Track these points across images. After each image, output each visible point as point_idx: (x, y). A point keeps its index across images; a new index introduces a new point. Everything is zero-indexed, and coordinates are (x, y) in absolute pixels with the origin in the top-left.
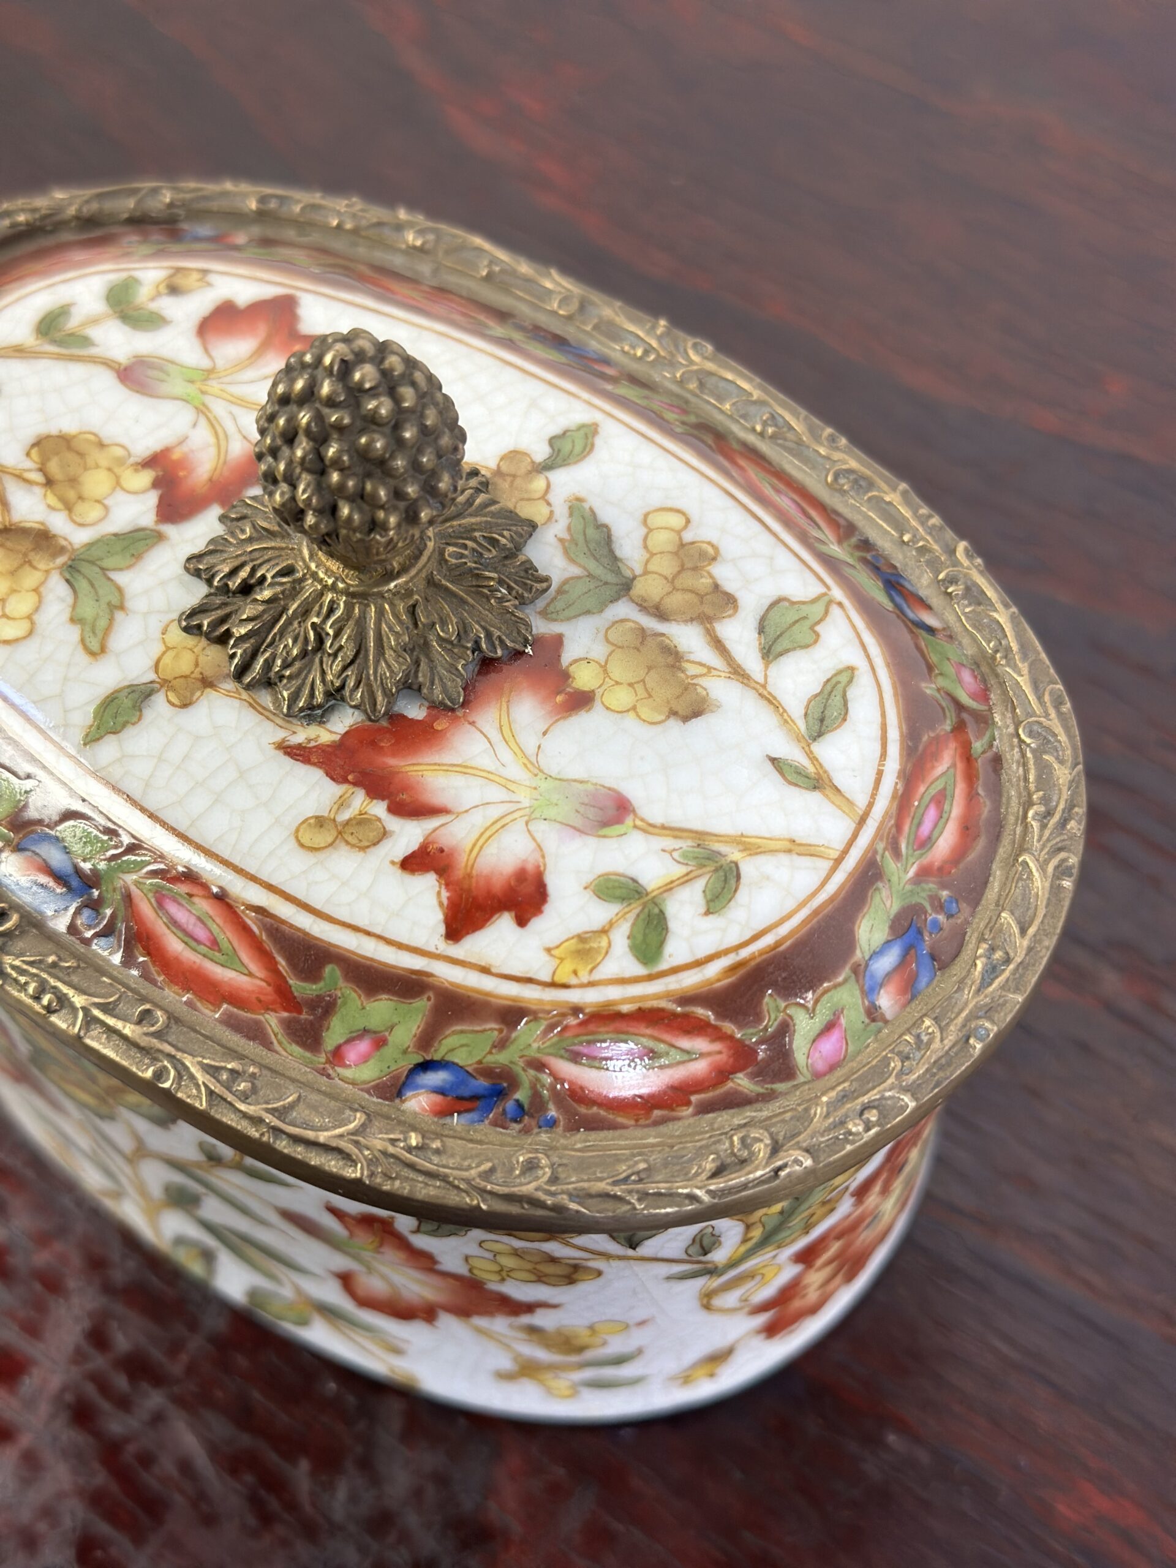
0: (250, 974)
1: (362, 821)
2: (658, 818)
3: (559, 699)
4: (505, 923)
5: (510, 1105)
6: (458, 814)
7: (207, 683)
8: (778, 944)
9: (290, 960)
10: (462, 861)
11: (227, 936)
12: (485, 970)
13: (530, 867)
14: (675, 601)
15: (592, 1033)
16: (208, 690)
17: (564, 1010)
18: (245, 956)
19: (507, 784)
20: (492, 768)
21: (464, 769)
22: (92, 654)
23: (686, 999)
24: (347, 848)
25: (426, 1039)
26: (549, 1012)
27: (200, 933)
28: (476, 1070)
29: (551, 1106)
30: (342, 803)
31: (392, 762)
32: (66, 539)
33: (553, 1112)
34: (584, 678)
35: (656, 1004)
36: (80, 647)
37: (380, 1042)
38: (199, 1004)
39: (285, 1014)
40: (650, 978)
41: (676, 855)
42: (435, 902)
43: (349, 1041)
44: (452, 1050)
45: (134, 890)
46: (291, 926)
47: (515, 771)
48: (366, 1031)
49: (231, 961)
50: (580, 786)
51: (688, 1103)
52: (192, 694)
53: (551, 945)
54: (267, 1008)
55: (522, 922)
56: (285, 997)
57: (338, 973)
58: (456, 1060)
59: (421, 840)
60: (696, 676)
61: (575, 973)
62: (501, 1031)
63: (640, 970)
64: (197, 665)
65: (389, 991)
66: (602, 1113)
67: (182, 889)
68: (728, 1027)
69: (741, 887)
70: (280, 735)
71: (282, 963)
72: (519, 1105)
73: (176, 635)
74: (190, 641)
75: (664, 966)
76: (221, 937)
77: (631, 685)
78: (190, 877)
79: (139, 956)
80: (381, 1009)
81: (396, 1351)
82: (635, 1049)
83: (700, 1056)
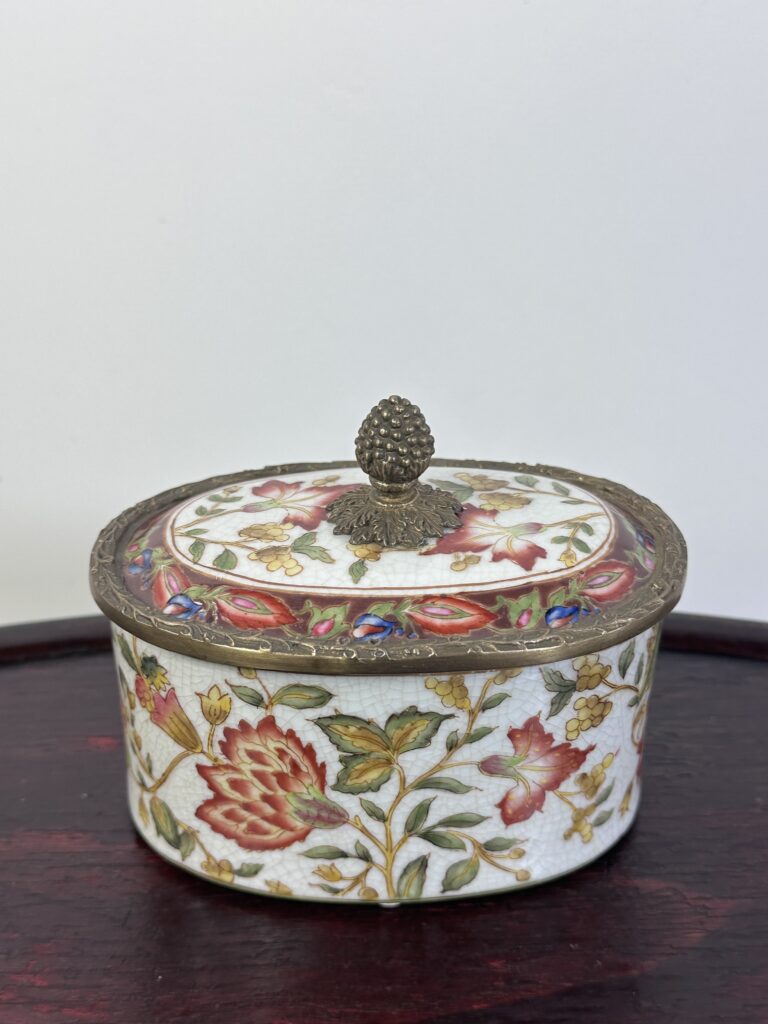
0: (473, 615)
1: (468, 558)
2: (550, 523)
3: (487, 514)
4: (539, 559)
5: (582, 611)
6: (495, 544)
7: (379, 552)
9: (483, 603)
10: (509, 552)
11: (455, 607)
13: (530, 545)
15: (590, 577)
16: (381, 554)
17: (577, 573)
18: (466, 610)
19: (499, 534)
20: (490, 532)
21: (482, 536)
22: (331, 563)
23: (606, 557)
24: (472, 565)
25: (544, 603)
26: (574, 576)
27: (445, 612)
28: (565, 605)
29: (594, 606)
30: (457, 557)
31: (459, 543)
32: (284, 546)
33: (596, 608)
34: (488, 508)
35: (599, 562)
36: (324, 563)
37: (530, 613)
39: (492, 621)
40: (588, 558)
41: (566, 528)
42: (514, 565)
43: (519, 617)
44: (554, 602)
45: (411, 613)
46: (475, 592)
47: (497, 530)
48: (523, 611)
49: (461, 615)
50: (520, 526)
51: (629, 589)
52: (377, 556)
53: (558, 559)
54: (485, 623)
55: (544, 558)
56: (489, 616)
57: (502, 597)
58: (557, 605)
59: (492, 554)
60: (518, 496)
61: (572, 562)
62: (564, 588)
63: (588, 555)
64: (369, 550)
67: (429, 602)
68: (622, 562)
69: (592, 527)
70: (418, 552)
71: (481, 605)
72: (585, 610)
73: (353, 547)
74: (360, 546)
75: (593, 551)
76: (454, 610)
77: (503, 504)
78: (427, 598)
79: (427, 633)
80: (523, 601)
81: (521, 854)
82: (605, 578)
83: (622, 573)
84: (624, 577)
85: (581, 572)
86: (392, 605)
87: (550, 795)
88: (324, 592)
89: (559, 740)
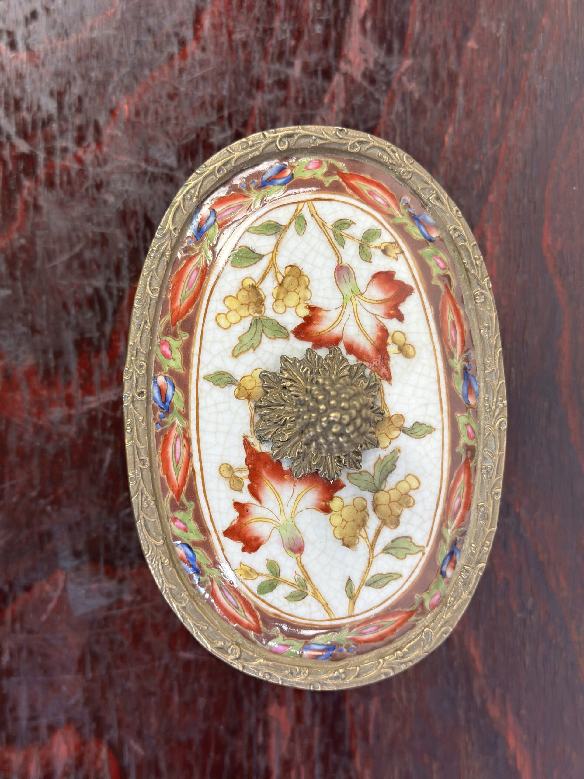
0: (177, 479)
1: (239, 481)
2: (304, 562)
3: (323, 503)
4: (240, 545)
6: (262, 506)
7: (249, 398)
8: (293, 621)
9: (187, 489)
10: (249, 519)
11: (182, 464)
12: (223, 550)
13: (261, 539)
14: (384, 509)
15: (230, 590)
16: (247, 400)
18: (180, 474)
19: (282, 511)
20: (284, 504)
21: (278, 496)
22: (233, 355)
23: (258, 608)
24: (228, 483)
27: (178, 455)
28: (198, 562)
30: (241, 470)
31: (264, 473)
32: (265, 309)
34: (335, 505)
36: (233, 348)
37: (186, 530)
38: (161, 468)
39: (175, 497)
40: (255, 595)
41: (297, 576)
42: (231, 521)
43: (180, 520)
44: (198, 553)
45: (176, 426)
46: (196, 484)
47: (288, 510)
48: (185, 524)
49: (177, 470)
50: (298, 532)
51: (235, 623)
52: (242, 397)
53: (243, 563)
54: (173, 490)
55: (243, 550)
56: (178, 494)
57: (193, 507)
58: (196, 555)
59: (246, 502)
60: (361, 536)
61: (241, 575)
62: (210, 564)
63: (256, 592)
64: (252, 389)
65: (199, 525)
66: (214, 603)
67: (185, 442)
68: (261, 623)
69: (301, 601)
70: (249, 434)
71: (185, 488)
72: (199, 579)
73: (257, 374)
74: (259, 380)
75: (262, 597)
76: (180, 463)
77: (343, 520)
78: (189, 441)
79: (162, 438)
80: (193, 526)
82: (234, 603)
83: (248, 620)
84: (246, 621)
86: (182, 410)
88: (195, 350)
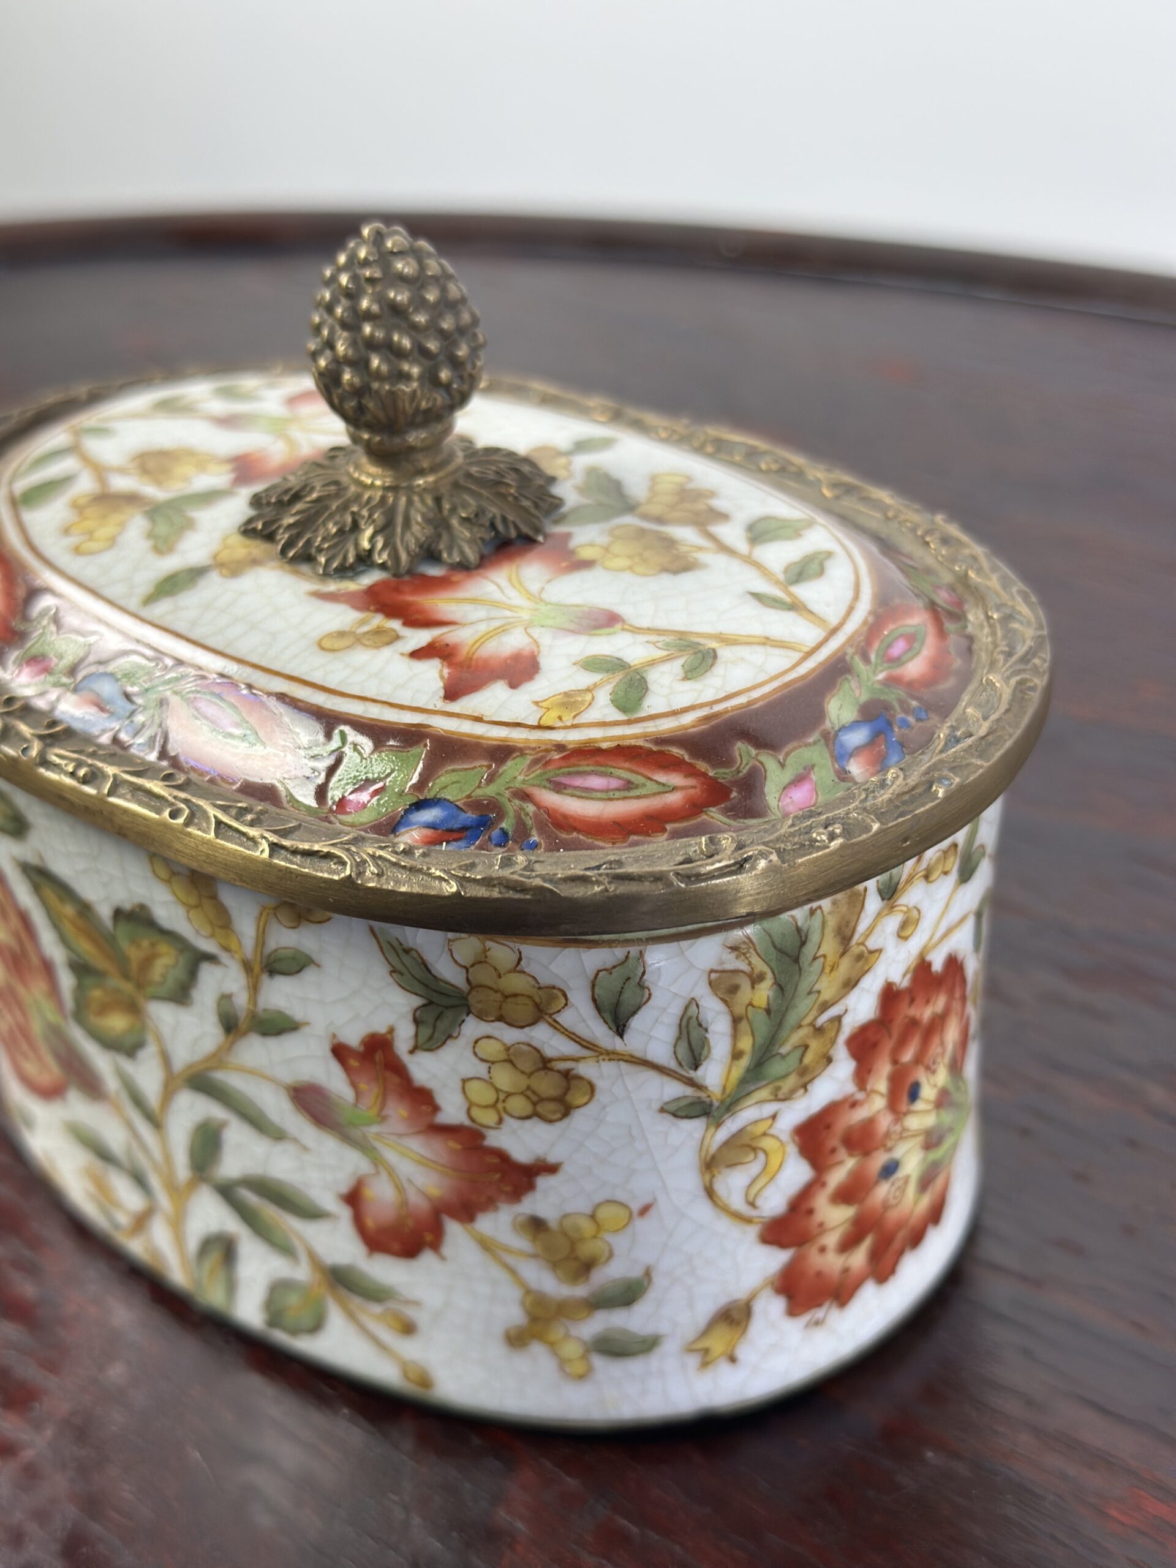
1: (379, 632)
2: (645, 623)
3: (564, 564)
4: (498, 686)
5: (495, 833)
6: (465, 625)
7: (255, 562)
10: (464, 651)
11: (248, 720)
12: (478, 719)
13: (525, 652)
14: (674, 515)
15: (574, 765)
16: (256, 566)
17: (549, 747)
18: (264, 734)
19: (511, 608)
20: (498, 600)
21: (474, 601)
22: (161, 553)
23: (660, 741)
24: (363, 648)
25: (422, 782)
26: (534, 749)
27: (225, 722)
28: (464, 804)
29: (534, 832)
30: (362, 623)
31: (412, 598)
32: (152, 497)
33: (535, 838)
34: (588, 554)
35: (633, 742)
36: (151, 550)
40: (629, 722)
41: (659, 644)
42: (437, 675)
44: (445, 788)
46: (307, 703)
47: (520, 601)
48: (367, 781)
51: (664, 830)
52: (242, 569)
53: (539, 700)
55: (514, 686)
58: (448, 797)
59: (430, 640)
60: (687, 552)
61: (560, 718)
62: (489, 767)
63: (621, 717)
64: (247, 554)
66: (581, 837)
68: (702, 766)
69: (717, 663)
70: (314, 587)
72: (504, 833)
73: (237, 540)
74: (245, 540)
75: (641, 714)
77: (629, 556)
78: (221, 681)
80: (387, 760)
81: (408, 1329)
82: (614, 783)
83: (675, 789)
84: (674, 799)
85: (560, 747)
87: (453, 1229)
89: (452, 1111)
